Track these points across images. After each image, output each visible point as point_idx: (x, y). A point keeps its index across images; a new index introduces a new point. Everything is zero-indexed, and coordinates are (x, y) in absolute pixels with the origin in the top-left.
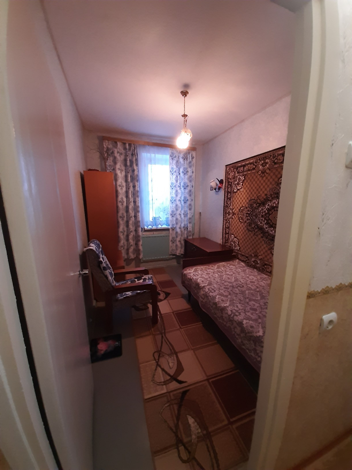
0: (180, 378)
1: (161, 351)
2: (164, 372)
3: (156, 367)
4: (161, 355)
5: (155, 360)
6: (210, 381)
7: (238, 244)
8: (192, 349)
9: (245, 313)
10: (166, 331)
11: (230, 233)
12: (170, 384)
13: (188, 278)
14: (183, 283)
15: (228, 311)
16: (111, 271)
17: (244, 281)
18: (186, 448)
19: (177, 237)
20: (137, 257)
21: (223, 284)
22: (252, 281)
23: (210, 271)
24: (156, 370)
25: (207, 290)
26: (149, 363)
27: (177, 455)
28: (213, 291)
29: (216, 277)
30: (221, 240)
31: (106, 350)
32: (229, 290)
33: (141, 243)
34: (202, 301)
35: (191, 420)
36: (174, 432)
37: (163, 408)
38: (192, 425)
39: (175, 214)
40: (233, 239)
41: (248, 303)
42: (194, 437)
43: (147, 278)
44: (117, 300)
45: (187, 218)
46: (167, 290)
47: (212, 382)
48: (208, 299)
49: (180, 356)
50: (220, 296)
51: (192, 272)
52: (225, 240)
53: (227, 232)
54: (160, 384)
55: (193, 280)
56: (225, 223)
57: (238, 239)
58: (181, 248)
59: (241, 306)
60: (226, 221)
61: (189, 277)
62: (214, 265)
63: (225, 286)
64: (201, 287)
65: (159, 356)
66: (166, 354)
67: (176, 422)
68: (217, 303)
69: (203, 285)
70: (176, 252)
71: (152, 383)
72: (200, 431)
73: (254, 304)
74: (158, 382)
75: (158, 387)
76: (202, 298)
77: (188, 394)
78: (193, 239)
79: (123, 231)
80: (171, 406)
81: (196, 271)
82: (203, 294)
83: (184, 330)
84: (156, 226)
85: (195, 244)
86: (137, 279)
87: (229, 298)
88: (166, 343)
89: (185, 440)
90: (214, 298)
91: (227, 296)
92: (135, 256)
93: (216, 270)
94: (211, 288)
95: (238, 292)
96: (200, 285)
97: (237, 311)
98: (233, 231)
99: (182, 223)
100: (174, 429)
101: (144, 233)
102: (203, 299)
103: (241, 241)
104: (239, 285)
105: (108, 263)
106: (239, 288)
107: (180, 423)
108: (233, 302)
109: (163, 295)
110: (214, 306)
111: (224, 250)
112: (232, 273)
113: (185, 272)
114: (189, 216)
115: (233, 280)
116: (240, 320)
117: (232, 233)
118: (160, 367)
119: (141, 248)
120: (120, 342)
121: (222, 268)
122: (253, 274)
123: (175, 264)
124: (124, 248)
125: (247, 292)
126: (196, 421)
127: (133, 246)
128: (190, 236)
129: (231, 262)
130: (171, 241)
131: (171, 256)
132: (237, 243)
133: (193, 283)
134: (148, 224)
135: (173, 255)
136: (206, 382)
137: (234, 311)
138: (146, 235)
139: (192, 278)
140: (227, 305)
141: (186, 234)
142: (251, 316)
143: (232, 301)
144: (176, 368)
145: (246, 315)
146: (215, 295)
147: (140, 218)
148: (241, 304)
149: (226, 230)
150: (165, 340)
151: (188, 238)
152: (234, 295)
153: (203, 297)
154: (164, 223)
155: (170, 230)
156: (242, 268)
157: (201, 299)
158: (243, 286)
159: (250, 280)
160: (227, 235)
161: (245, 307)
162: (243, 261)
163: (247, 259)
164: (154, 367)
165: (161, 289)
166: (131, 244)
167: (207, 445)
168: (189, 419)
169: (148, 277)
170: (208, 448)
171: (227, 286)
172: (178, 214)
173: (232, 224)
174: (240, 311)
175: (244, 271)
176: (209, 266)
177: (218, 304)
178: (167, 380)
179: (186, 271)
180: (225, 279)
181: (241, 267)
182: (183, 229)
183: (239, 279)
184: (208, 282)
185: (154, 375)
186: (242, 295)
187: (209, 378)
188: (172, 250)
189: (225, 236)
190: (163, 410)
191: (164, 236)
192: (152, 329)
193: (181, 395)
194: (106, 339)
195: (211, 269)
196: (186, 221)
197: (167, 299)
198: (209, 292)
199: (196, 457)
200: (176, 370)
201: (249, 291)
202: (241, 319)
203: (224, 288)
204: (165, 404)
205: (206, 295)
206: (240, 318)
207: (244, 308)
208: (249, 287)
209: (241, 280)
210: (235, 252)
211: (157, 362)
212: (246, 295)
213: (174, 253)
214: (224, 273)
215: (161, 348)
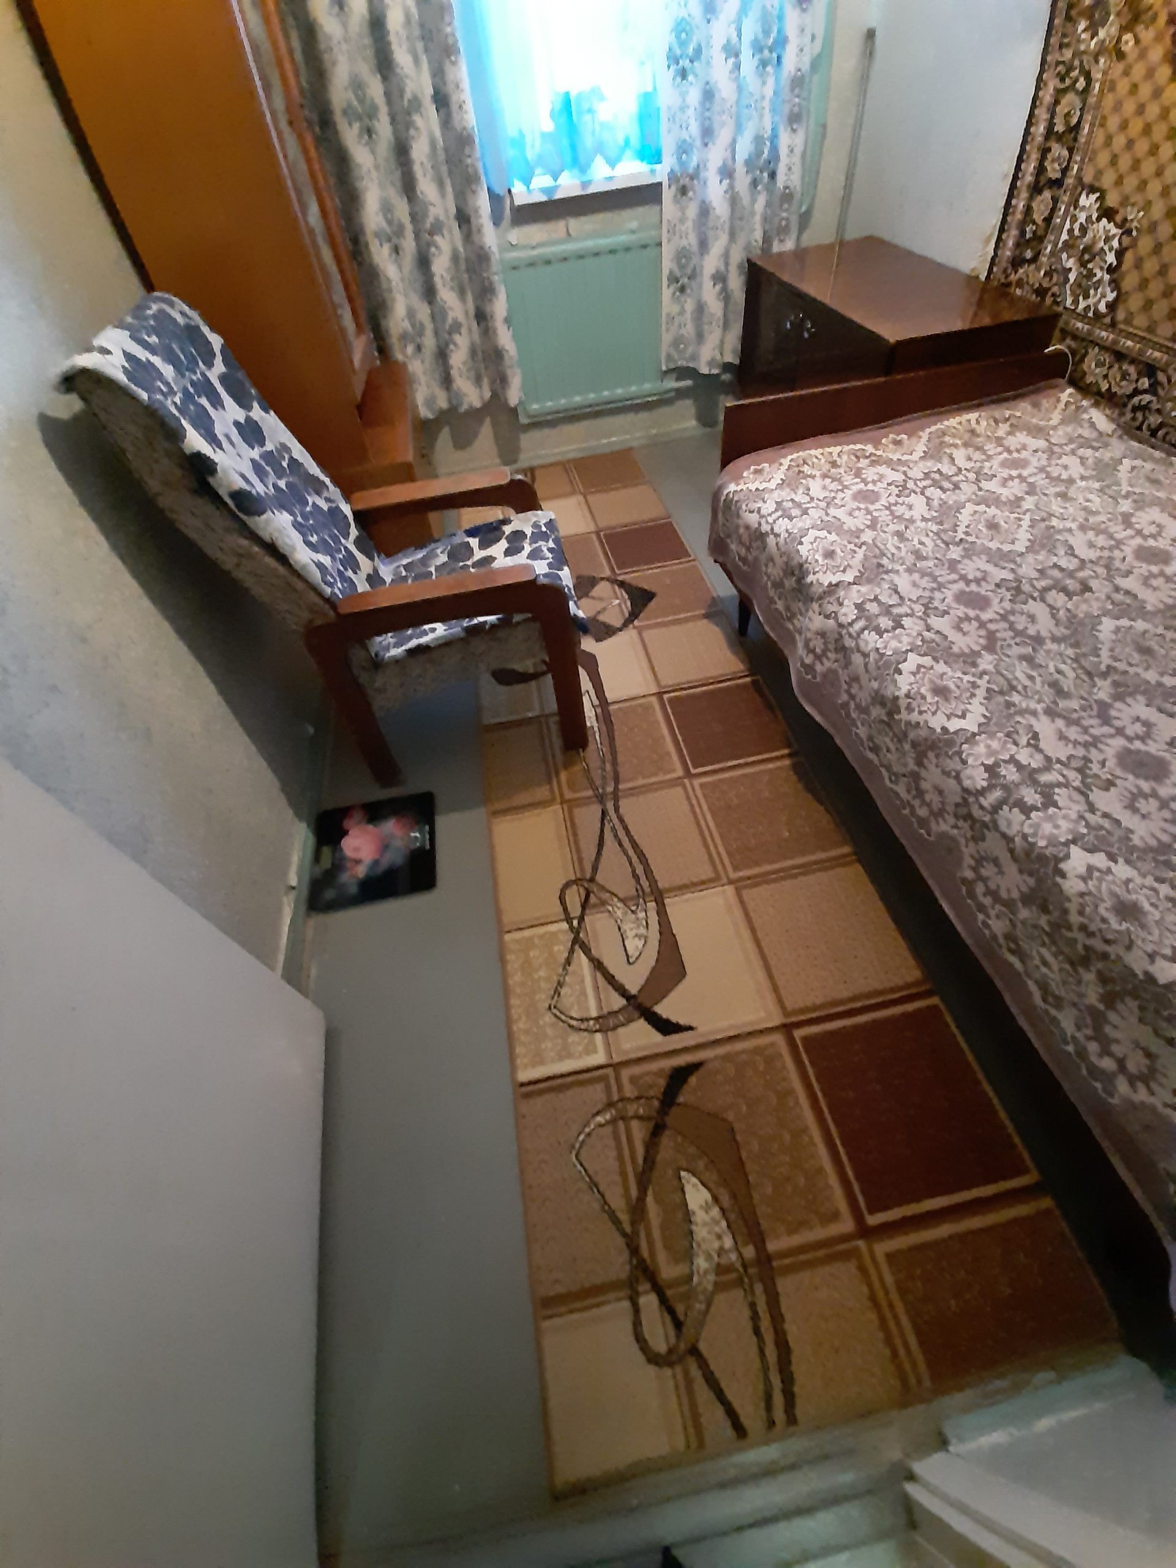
0: (664, 1009)
1: (592, 880)
2: (599, 975)
3: (572, 951)
4: (593, 899)
5: (568, 919)
6: (798, 1034)
7: (1110, 270)
8: (731, 882)
9: (1083, 792)
10: (621, 787)
11: (1070, 181)
12: (621, 1031)
13: (747, 527)
14: (718, 548)
15: (964, 762)
16: (328, 500)
17: (1091, 545)
18: (664, 1301)
19: (704, 245)
20: (495, 395)
21: (953, 565)
22: (1150, 548)
23: (881, 477)
24: (568, 962)
25: (848, 613)
26: (541, 930)
27: (628, 1325)
28: (885, 622)
29: (912, 521)
30: (988, 241)
31: (376, 863)
32: (985, 616)
33: (500, 307)
34: (809, 669)
35: (696, 1196)
36: (624, 1235)
37: (587, 1130)
38: (700, 1216)
39: (698, 51)
40: (1084, 230)
41: (1104, 714)
42: (701, 1263)
43: (528, 531)
44: (377, 664)
45: (777, 81)
46: (641, 576)
47: (806, 1039)
48: (848, 664)
49: (677, 908)
50: (927, 661)
51: (772, 485)
52: (1017, 245)
53: (1053, 171)
54: (581, 1026)
55: (771, 540)
56: (1047, 97)
57: (1122, 224)
58: (726, 326)
59: (1062, 737)
60: (1062, 80)
61: (752, 519)
62: (910, 435)
63: (961, 585)
64: (817, 590)
65: (584, 905)
66: (616, 895)
67: (634, 1192)
68: (903, 702)
69: (827, 579)
70: (694, 357)
71: (548, 1018)
72: (728, 1242)
73: (1147, 724)
74: (575, 1016)
75: (574, 1037)
76: (812, 651)
77: (693, 1080)
78: (800, 255)
79: (388, 229)
80: (621, 1125)
81: (796, 478)
82: (822, 634)
83: (702, 786)
84: (576, 171)
85: (811, 289)
86: (477, 540)
87: (984, 673)
88: (620, 845)
89: (668, 1271)
90: (890, 666)
91: (969, 659)
92: (487, 395)
93: (916, 473)
94: (876, 599)
95: (1044, 625)
96: (810, 578)
97: (1030, 776)
98: (1103, 158)
99: (739, 127)
100: (624, 1217)
101: (515, 235)
102: (818, 658)
103: (1145, 244)
104: (1056, 573)
105: (299, 452)
106: (1057, 598)
107: (650, 1199)
108: (1009, 705)
109: (619, 604)
110: (877, 712)
111: (986, 321)
112: (1016, 488)
113: (732, 487)
114: (791, 61)
115: (1023, 537)
116: (1042, 843)
117: (1088, 179)
118: (587, 951)
119: (505, 338)
120: (427, 828)
121: (960, 455)
122: (1161, 494)
123: (690, 423)
124: (419, 348)
125: (1107, 625)
126: (716, 1199)
127: (464, 330)
128: (783, 231)
129: (1022, 409)
130: (673, 279)
131: (671, 384)
132: (1111, 258)
133: (771, 559)
134: (530, 155)
135: (682, 372)
136: (778, 1039)
137: (1010, 774)
138: (525, 247)
139: (765, 528)
140: (970, 724)
141: (758, 218)
142: (1128, 820)
143: (1001, 693)
144: (653, 963)
145: (1092, 809)
146: (896, 652)
147: (469, 106)
148: (1060, 723)
149: (1045, 151)
150: (613, 829)
151: (770, 245)
152: (1016, 651)
153: (818, 645)
154: (627, 142)
155: (667, 195)
156: (1089, 452)
157: (801, 650)
158: (1086, 588)
159: (1138, 541)
160: (1042, 205)
161: (1086, 745)
162: (1106, 399)
163: (1145, 383)
164: (561, 950)
165: (612, 570)
166: (451, 315)
167: (753, 1306)
168: (688, 1189)
169: (536, 525)
170: (755, 1317)
171: (978, 581)
172: (718, 42)
173: (1109, 100)
174: (1045, 778)
175: (1104, 471)
176: (877, 444)
177: (910, 709)
178: (609, 1013)
179: (737, 478)
180: (967, 533)
181: (1087, 444)
182: (742, 182)
183: (1059, 532)
184: (860, 553)
185: (560, 984)
186: (1070, 652)
187: (794, 1019)
188: (677, 342)
189: (1028, 210)
190: (589, 1135)
191: (627, 249)
192: (563, 776)
193: (662, 1082)
194: (375, 813)
195: (889, 463)
196: (766, 104)
197: (636, 623)
198: (858, 626)
199: (703, 1347)
200: (653, 970)
201: (1124, 622)
202: (1052, 841)
203: (961, 598)
204: (598, 1113)
205: (836, 641)
206: (1047, 828)
207: (1081, 752)
208: (1127, 593)
209: (1078, 542)
210: (1065, 333)
211: (576, 932)
212: (1096, 652)
213: (685, 364)
214: (967, 489)
215: (595, 869)
